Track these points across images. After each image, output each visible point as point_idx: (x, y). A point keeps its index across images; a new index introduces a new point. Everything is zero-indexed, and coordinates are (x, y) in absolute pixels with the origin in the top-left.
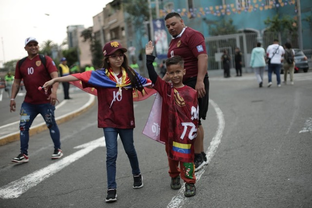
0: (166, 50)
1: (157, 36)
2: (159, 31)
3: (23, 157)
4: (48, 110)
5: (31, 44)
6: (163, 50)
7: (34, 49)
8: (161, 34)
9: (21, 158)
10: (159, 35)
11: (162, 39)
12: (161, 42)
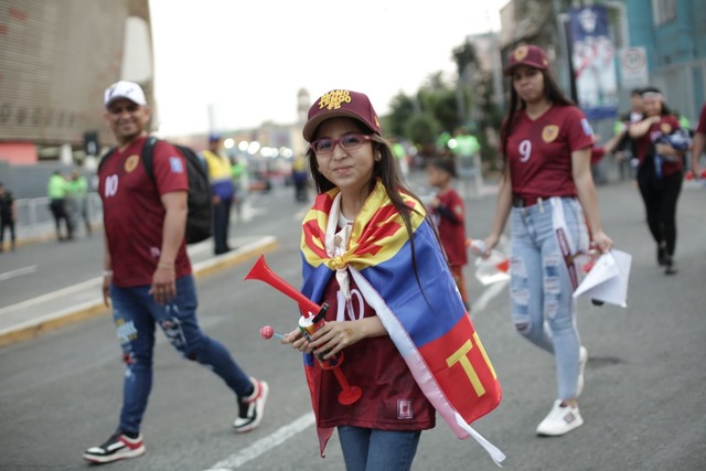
0: (610, 95)
1: (582, 55)
2: (590, 40)
3: (120, 444)
4: (168, 308)
5: (119, 105)
6: (601, 95)
7: (126, 121)
8: (594, 48)
9: (111, 448)
10: (589, 52)
11: (598, 63)
12: (595, 71)
